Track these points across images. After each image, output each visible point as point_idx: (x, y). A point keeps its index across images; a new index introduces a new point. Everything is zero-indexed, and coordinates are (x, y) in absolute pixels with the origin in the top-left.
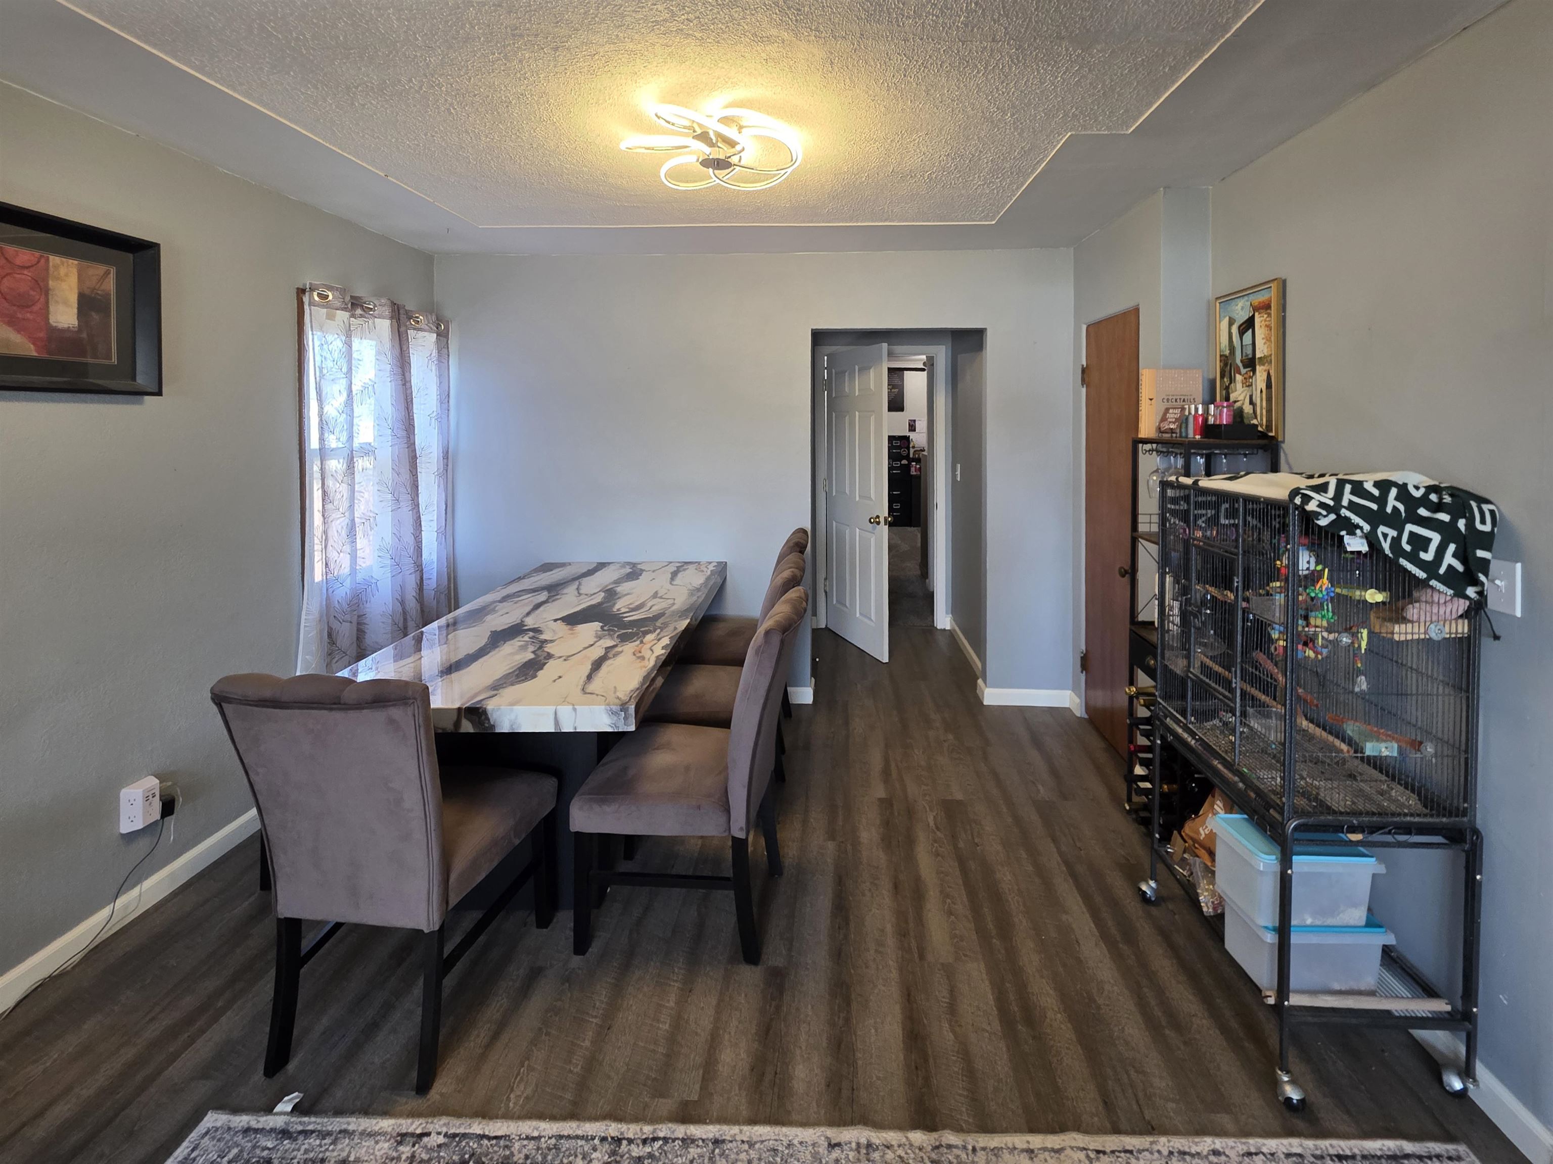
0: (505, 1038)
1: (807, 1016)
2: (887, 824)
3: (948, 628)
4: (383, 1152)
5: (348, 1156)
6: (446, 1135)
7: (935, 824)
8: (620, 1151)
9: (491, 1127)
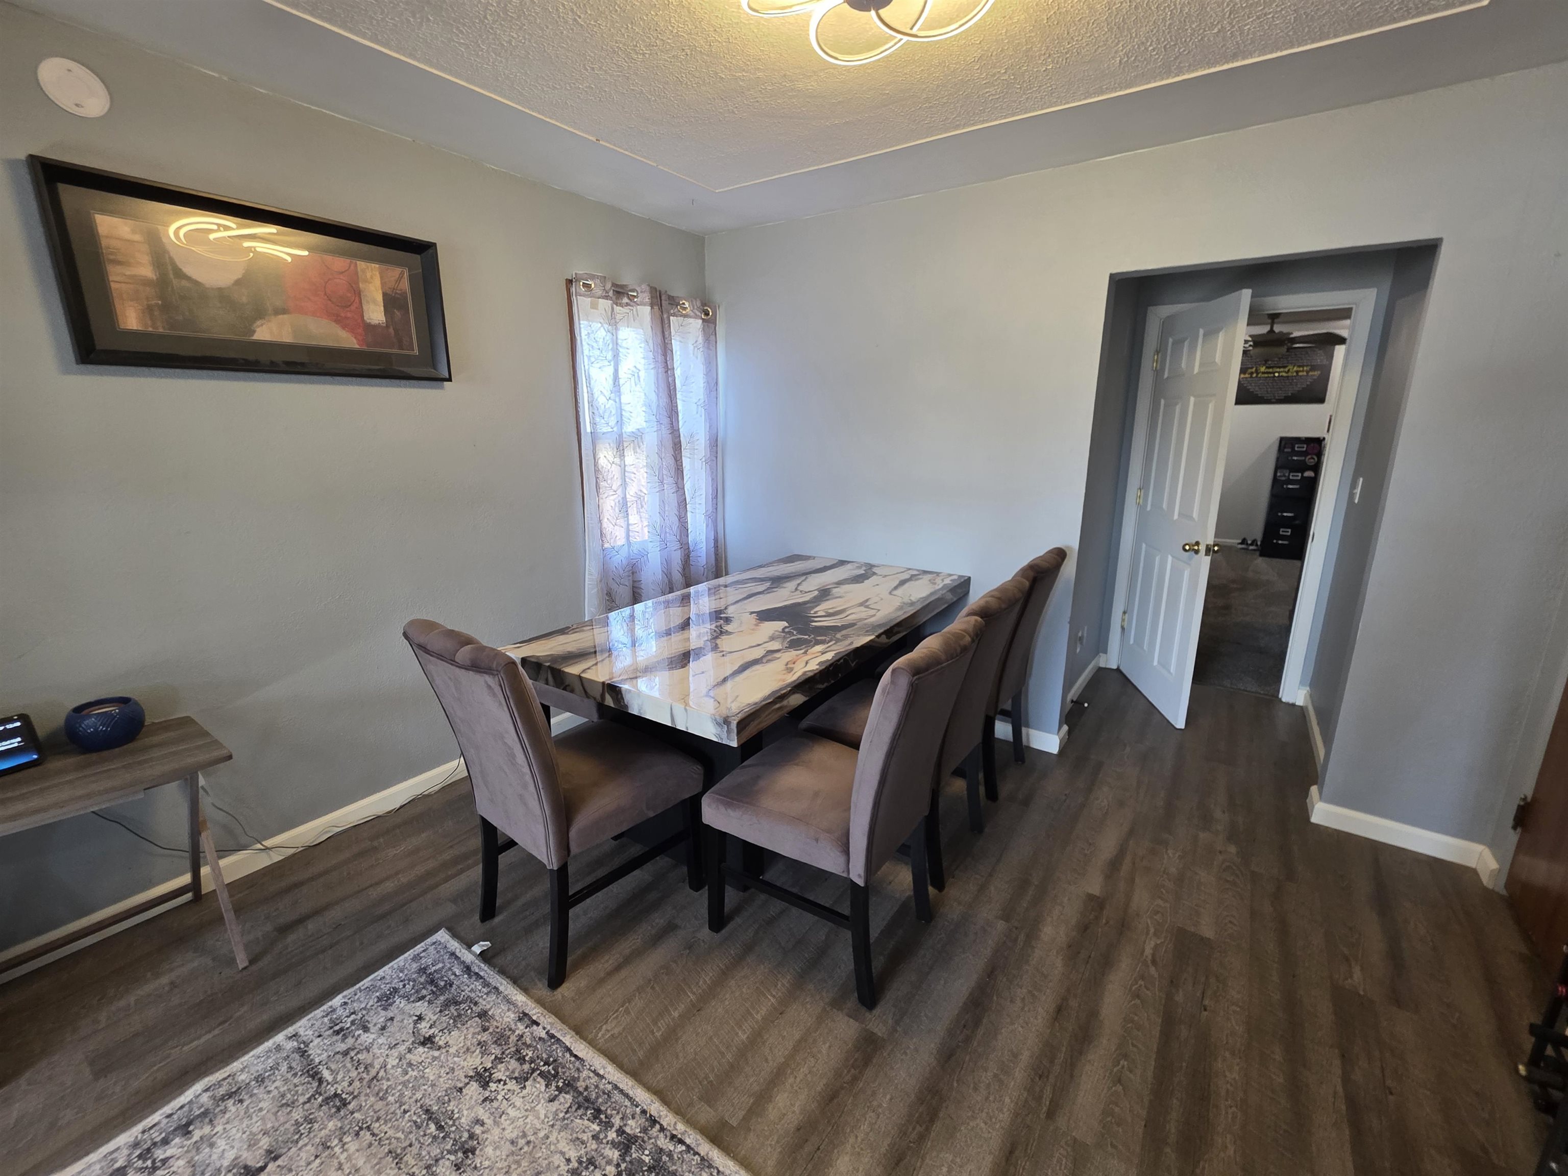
0: (624, 973)
1: (880, 1106)
2: (1084, 928)
3: (1300, 702)
4: (508, 1019)
5: (490, 1009)
6: (547, 1033)
7: (1153, 955)
8: (650, 1132)
9: (577, 1045)
